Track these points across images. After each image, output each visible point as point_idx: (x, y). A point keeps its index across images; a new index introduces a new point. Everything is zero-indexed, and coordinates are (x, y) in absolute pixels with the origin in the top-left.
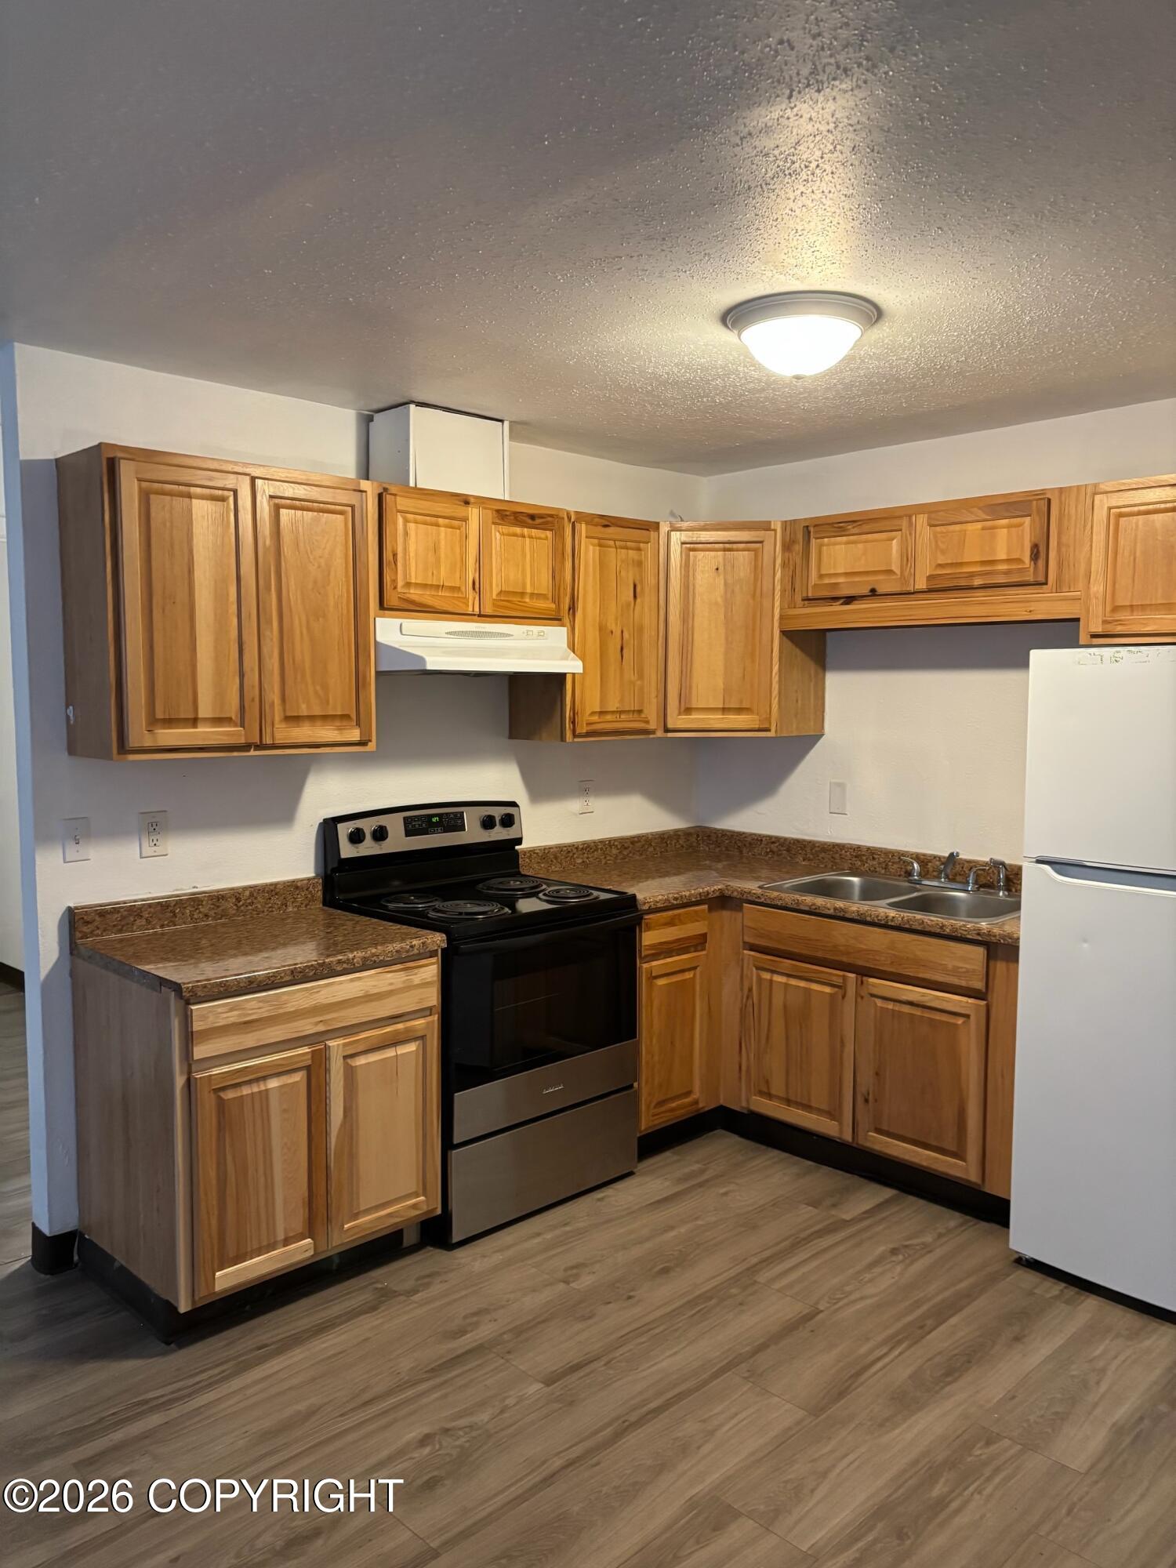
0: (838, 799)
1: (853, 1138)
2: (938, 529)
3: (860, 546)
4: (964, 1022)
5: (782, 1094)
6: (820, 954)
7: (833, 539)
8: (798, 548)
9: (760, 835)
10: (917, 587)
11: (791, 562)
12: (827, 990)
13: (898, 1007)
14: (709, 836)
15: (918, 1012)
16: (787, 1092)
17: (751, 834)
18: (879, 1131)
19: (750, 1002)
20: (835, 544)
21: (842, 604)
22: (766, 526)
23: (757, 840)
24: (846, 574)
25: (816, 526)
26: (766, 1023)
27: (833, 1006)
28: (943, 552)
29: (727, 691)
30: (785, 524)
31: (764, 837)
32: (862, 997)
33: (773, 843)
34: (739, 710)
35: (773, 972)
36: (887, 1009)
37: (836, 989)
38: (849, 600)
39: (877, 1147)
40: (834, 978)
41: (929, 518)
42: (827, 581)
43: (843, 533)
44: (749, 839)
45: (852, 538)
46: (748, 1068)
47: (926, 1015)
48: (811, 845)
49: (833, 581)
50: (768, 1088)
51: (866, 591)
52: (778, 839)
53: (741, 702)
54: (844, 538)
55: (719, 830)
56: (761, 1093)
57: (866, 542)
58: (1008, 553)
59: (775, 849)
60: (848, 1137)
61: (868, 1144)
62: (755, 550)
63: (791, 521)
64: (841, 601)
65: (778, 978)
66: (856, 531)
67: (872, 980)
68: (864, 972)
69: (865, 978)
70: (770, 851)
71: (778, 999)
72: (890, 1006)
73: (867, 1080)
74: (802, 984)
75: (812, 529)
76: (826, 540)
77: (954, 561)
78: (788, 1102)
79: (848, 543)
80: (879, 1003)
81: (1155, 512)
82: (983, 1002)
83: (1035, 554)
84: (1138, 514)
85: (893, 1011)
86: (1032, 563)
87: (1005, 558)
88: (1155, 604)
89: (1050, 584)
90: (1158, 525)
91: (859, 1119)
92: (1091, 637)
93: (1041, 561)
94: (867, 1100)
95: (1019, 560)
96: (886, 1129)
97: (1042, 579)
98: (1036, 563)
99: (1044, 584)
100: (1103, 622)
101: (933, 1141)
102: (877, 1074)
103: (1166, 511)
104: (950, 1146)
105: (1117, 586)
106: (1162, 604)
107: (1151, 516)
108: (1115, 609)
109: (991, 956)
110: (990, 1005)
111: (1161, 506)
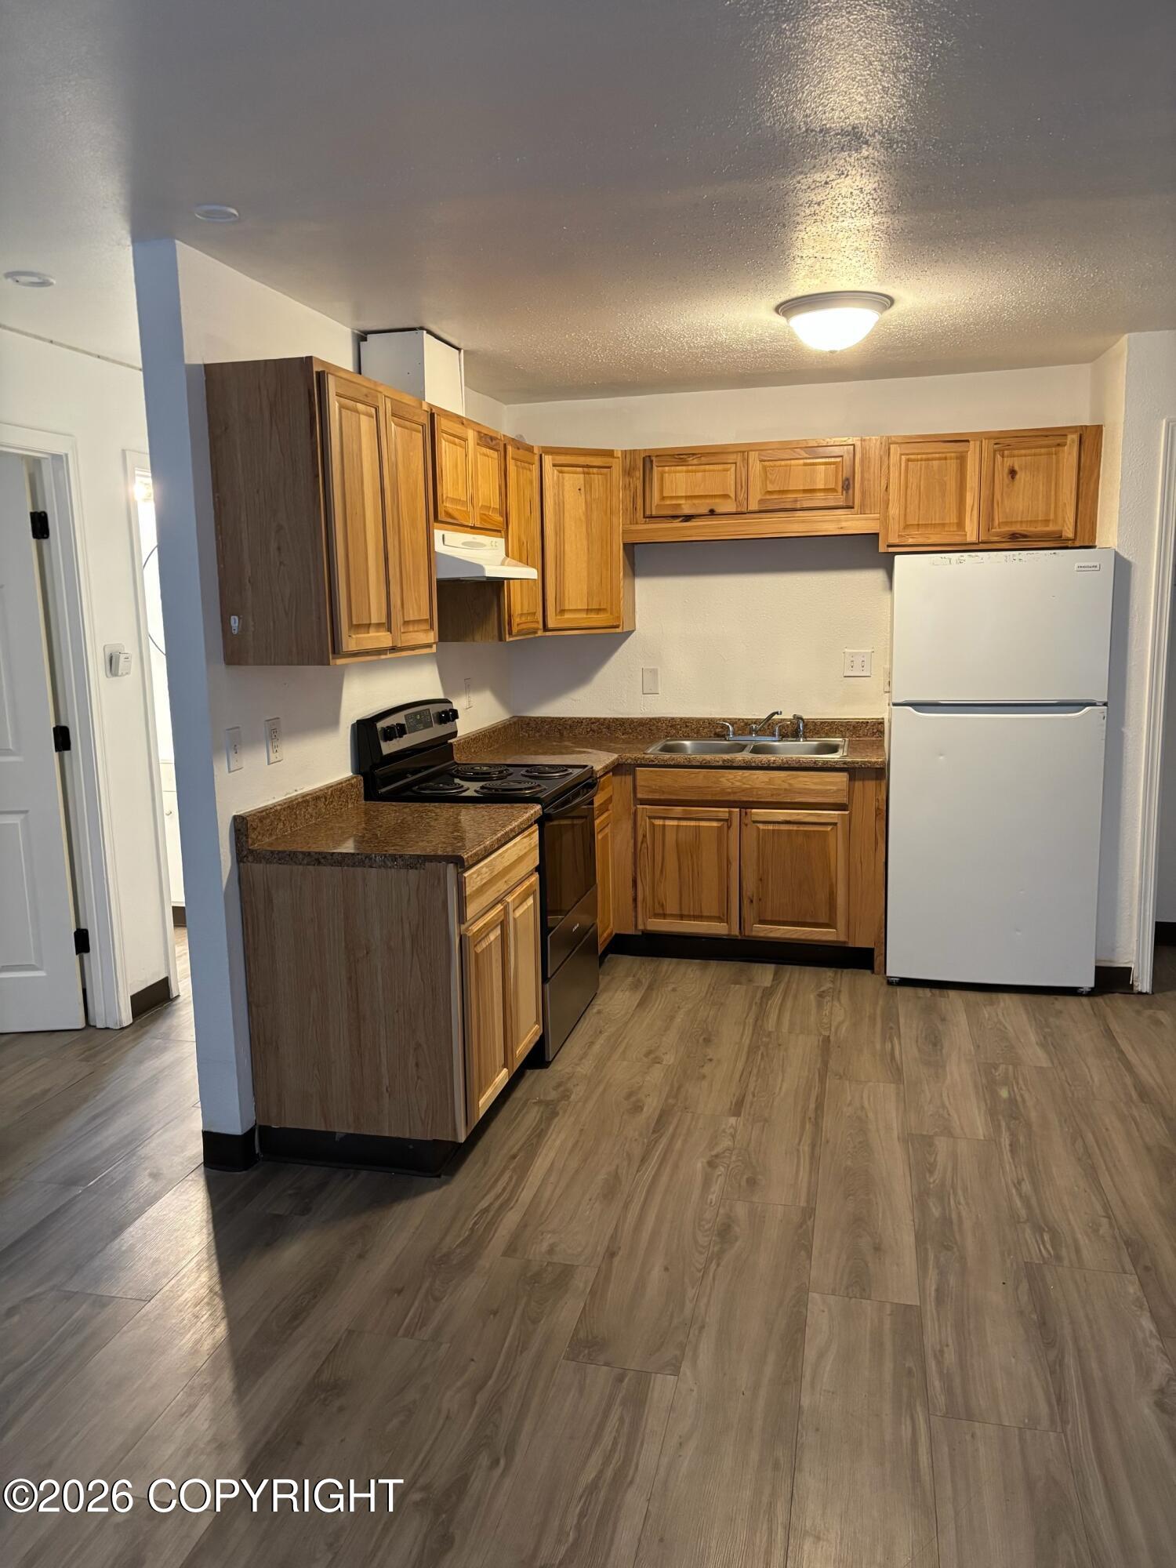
0: (650, 681)
1: (740, 932)
2: (767, 463)
3: (700, 475)
4: (832, 829)
5: (677, 912)
6: (709, 798)
7: (673, 468)
8: (639, 474)
9: (580, 718)
10: (750, 508)
11: (631, 485)
12: (715, 824)
13: (777, 827)
14: (529, 724)
15: (795, 828)
16: (681, 909)
17: (570, 718)
18: (762, 922)
19: (644, 845)
20: (675, 472)
21: (681, 521)
22: (610, 453)
23: (579, 722)
24: (687, 497)
25: (657, 456)
26: (660, 858)
27: (721, 836)
28: (772, 482)
29: (590, 594)
30: (625, 452)
31: (584, 719)
32: (746, 825)
33: (593, 723)
34: (598, 611)
35: (665, 818)
36: (768, 830)
37: (722, 823)
38: (688, 518)
39: (762, 934)
40: (720, 814)
41: (759, 454)
42: (668, 502)
43: (684, 463)
44: (569, 722)
45: (690, 467)
46: (644, 899)
47: (802, 829)
48: (631, 721)
49: (674, 502)
50: (663, 910)
51: (705, 510)
52: (597, 720)
53: (600, 605)
54: (684, 468)
55: (538, 718)
56: (656, 915)
57: (705, 471)
58: (825, 485)
59: (596, 728)
60: (736, 932)
61: (754, 934)
62: (606, 475)
63: (630, 451)
64: (681, 519)
65: (669, 823)
66: (695, 462)
67: (754, 810)
68: (746, 806)
69: (748, 810)
70: (591, 730)
71: (670, 838)
72: (771, 827)
73: (750, 886)
74: (693, 823)
75: (654, 459)
76: (667, 468)
77: (782, 489)
78: (682, 917)
79: (687, 472)
80: (761, 826)
81: (933, 459)
82: (847, 812)
83: (847, 485)
84: (921, 460)
85: (773, 830)
86: (844, 492)
87: (823, 487)
88: (935, 524)
89: (856, 509)
90: (935, 468)
91: (746, 916)
92: (889, 546)
93: (851, 491)
94: (752, 901)
95: (833, 490)
96: (769, 918)
97: (851, 504)
98: (847, 493)
99: (853, 508)
100: (899, 535)
101: (809, 920)
102: (761, 880)
103: (940, 459)
104: (823, 919)
105: (908, 510)
106: (939, 524)
107: (930, 462)
108: (907, 527)
109: (852, 779)
110: (850, 814)
111: (937, 455)
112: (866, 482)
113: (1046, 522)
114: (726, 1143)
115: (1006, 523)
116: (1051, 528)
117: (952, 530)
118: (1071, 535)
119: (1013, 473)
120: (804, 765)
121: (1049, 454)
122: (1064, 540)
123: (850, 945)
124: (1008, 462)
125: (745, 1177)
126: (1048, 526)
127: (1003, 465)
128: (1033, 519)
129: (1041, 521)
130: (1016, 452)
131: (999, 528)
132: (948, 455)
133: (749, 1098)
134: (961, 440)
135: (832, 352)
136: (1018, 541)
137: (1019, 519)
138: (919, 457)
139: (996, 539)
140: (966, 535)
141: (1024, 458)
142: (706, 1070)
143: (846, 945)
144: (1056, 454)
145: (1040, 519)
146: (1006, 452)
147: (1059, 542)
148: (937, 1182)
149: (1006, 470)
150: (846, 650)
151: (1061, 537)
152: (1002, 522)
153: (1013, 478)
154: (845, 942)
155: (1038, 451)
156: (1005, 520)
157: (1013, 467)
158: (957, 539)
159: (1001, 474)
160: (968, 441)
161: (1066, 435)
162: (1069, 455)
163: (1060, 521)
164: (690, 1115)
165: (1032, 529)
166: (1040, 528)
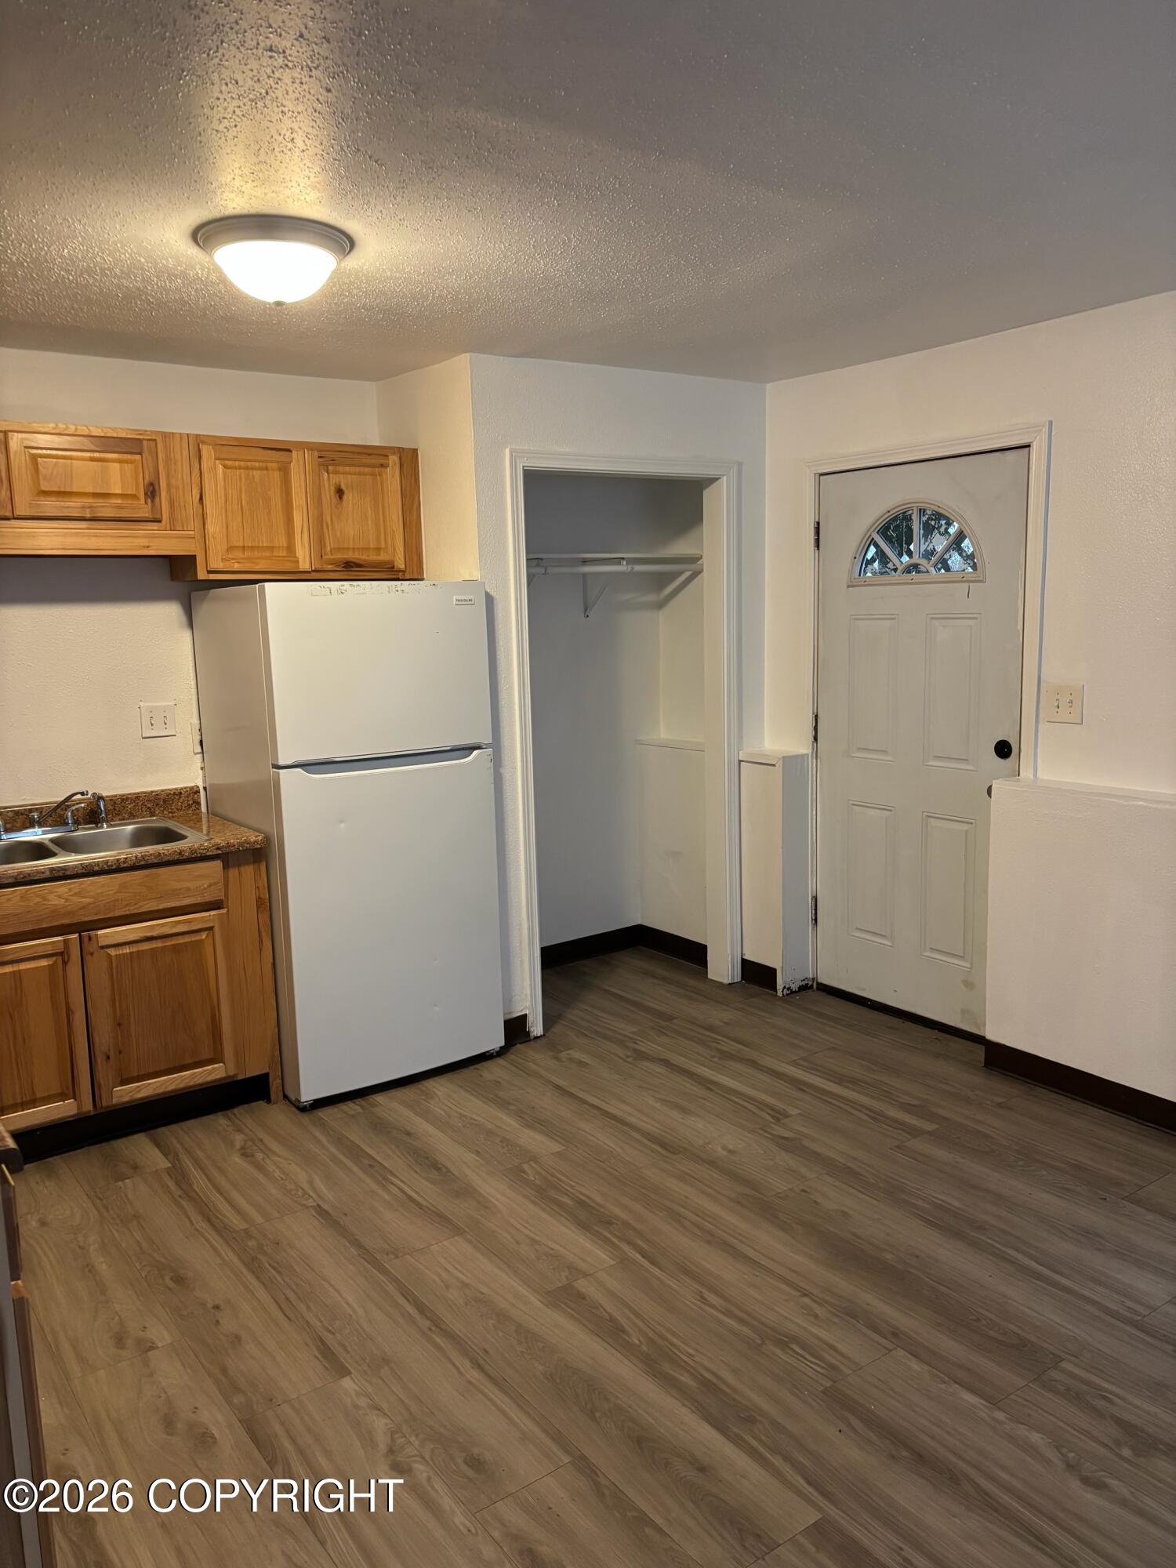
1: (95, 1105)
2: (36, 452)
4: (207, 936)
10: (17, 513)
12: (43, 962)
15: (158, 944)
16: (1, 1100)
27: (54, 977)
28: (47, 479)
32: (91, 954)
36: (124, 954)
37: (55, 958)
40: (50, 947)
41: (23, 438)
47: (169, 943)
58: (123, 488)
60: (87, 1107)
61: (115, 1101)
67: (100, 932)
68: (89, 928)
69: (92, 933)
72: (127, 950)
73: (105, 1037)
74: (9, 969)
77: (62, 490)
78: (3, 1110)
80: (113, 952)
81: (253, 468)
82: (224, 911)
83: (152, 492)
84: (240, 468)
85: (131, 953)
86: (149, 500)
87: (120, 492)
88: (262, 547)
89: (164, 522)
90: (257, 479)
91: (102, 1082)
92: (209, 572)
93: (157, 500)
94: (108, 1057)
95: (134, 497)
96: (135, 1074)
97: (158, 516)
98: (153, 501)
99: (160, 521)
100: (222, 559)
101: (189, 1061)
102: (119, 1025)
103: (260, 469)
104: (206, 1054)
105: (230, 529)
106: (268, 547)
107: (251, 472)
108: (230, 549)
109: (226, 867)
110: (228, 911)
111: (257, 464)
112: (173, 490)
113: (378, 549)
114: (380, 1425)
115: (339, 549)
116: (383, 557)
117: (281, 555)
118: (402, 567)
119: (340, 492)
120: (166, 859)
121: (373, 474)
122: (396, 571)
123: (240, 1077)
124: (335, 479)
125: (460, 1461)
126: (379, 555)
127: (329, 482)
128: (365, 546)
129: (373, 548)
130: (340, 469)
131: (332, 555)
132: (269, 465)
133: (329, 1339)
134: (283, 449)
135: (279, 304)
136: (352, 570)
137: (351, 546)
138: (237, 464)
139: (330, 567)
140: (298, 562)
141: (349, 476)
142: (228, 1324)
143: (235, 1079)
144: (380, 475)
145: (372, 546)
146: (330, 467)
147: (389, 573)
148: (641, 1339)
149: (333, 489)
150: (142, 704)
151: (393, 567)
152: (334, 548)
153: (341, 497)
154: (235, 1075)
155: (362, 469)
156: (336, 546)
157: (340, 486)
158: (288, 567)
159: (328, 494)
160: (289, 451)
161: (387, 456)
162: (392, 477)
163: (390, 550)
164: (286, 1408)
165: (364, 557)
166: (373, 557)
